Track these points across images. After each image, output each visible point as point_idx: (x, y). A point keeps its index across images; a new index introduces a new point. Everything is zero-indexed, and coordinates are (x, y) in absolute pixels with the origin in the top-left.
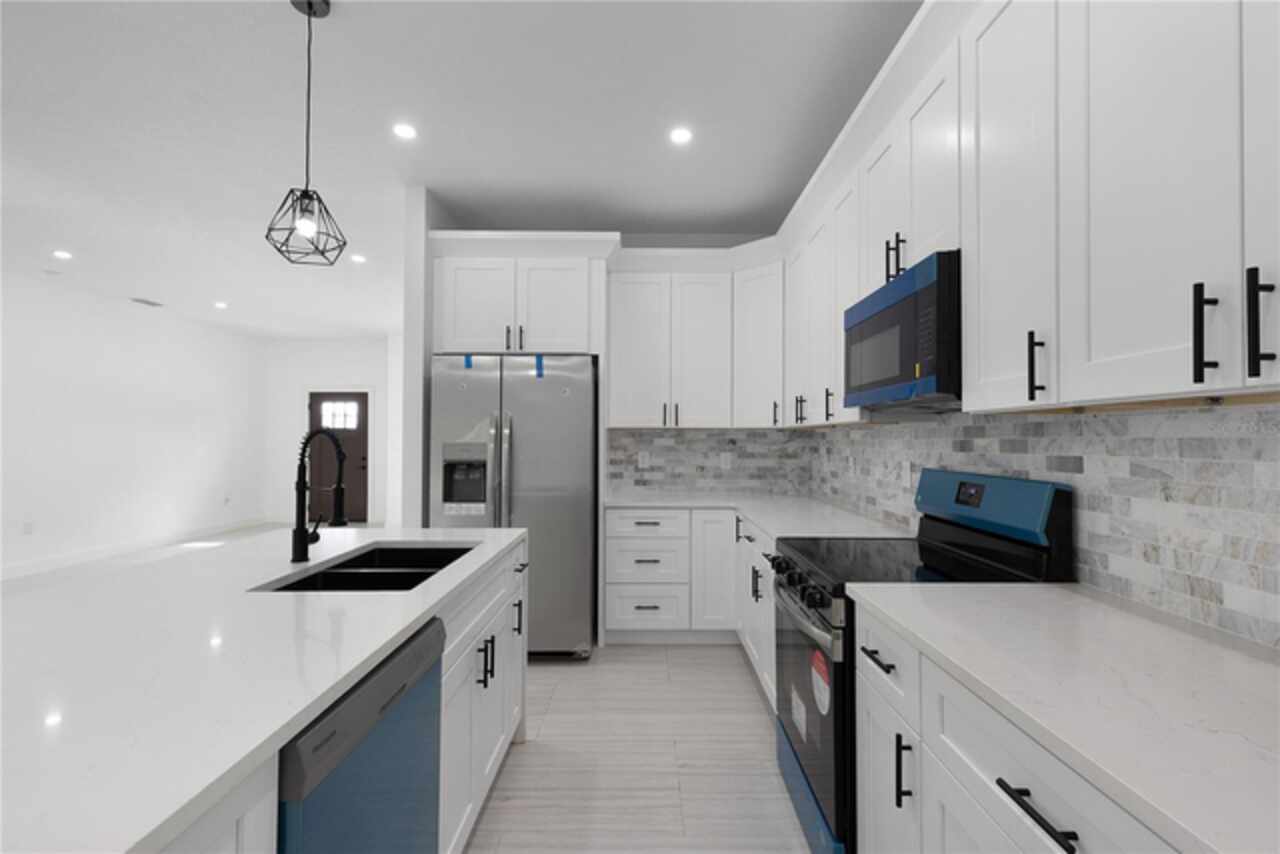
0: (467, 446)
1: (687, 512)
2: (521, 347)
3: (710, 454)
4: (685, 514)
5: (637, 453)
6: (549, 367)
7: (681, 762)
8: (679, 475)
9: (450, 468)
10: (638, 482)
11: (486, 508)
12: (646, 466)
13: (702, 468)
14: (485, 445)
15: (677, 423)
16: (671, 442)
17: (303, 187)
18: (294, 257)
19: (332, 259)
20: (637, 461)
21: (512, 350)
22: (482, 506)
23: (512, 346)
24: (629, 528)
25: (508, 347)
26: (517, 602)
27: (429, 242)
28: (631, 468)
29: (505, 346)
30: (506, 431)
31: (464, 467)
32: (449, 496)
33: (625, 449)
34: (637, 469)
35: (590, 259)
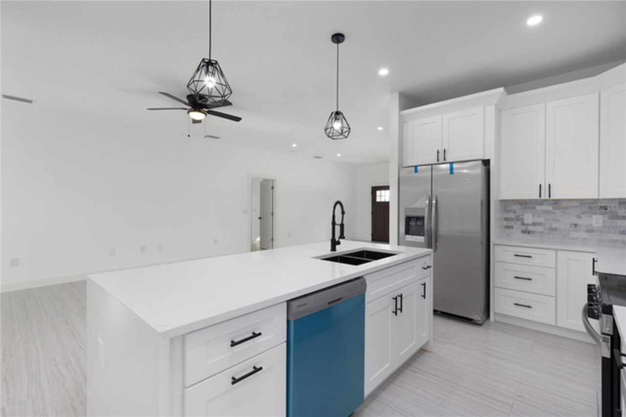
0: (416, 209)
1: (554, 251)
2: (445, 159)
3: (582, 216)
4: (553, 253)
5: (523, 215)
6: (457, 169)
7: (518, 394)
8: (556, 229)
9: (408, 219)
10: (524, 232)
11: (425, 239)
12: (530, 222)
13: (576, 225)
14: (424, 209)
15: (550, 196)
16: (550, 208)
17: (336, 111)
18: (335, 137)
19: (346, 135)
20: (523, 219)
21: (440, 162)
22: (422, 238)
23: (440, 158)
24: (510, 258)
25: (438, 160)
26: (423, 283)
27: (400, 117)
28: (519, 223)
29: (436, 160)
30: (434, 202)
31: (415, 219)
32: (407, 232)
33: (515, 212)
34: (523, 224)
35: (484, 106)
